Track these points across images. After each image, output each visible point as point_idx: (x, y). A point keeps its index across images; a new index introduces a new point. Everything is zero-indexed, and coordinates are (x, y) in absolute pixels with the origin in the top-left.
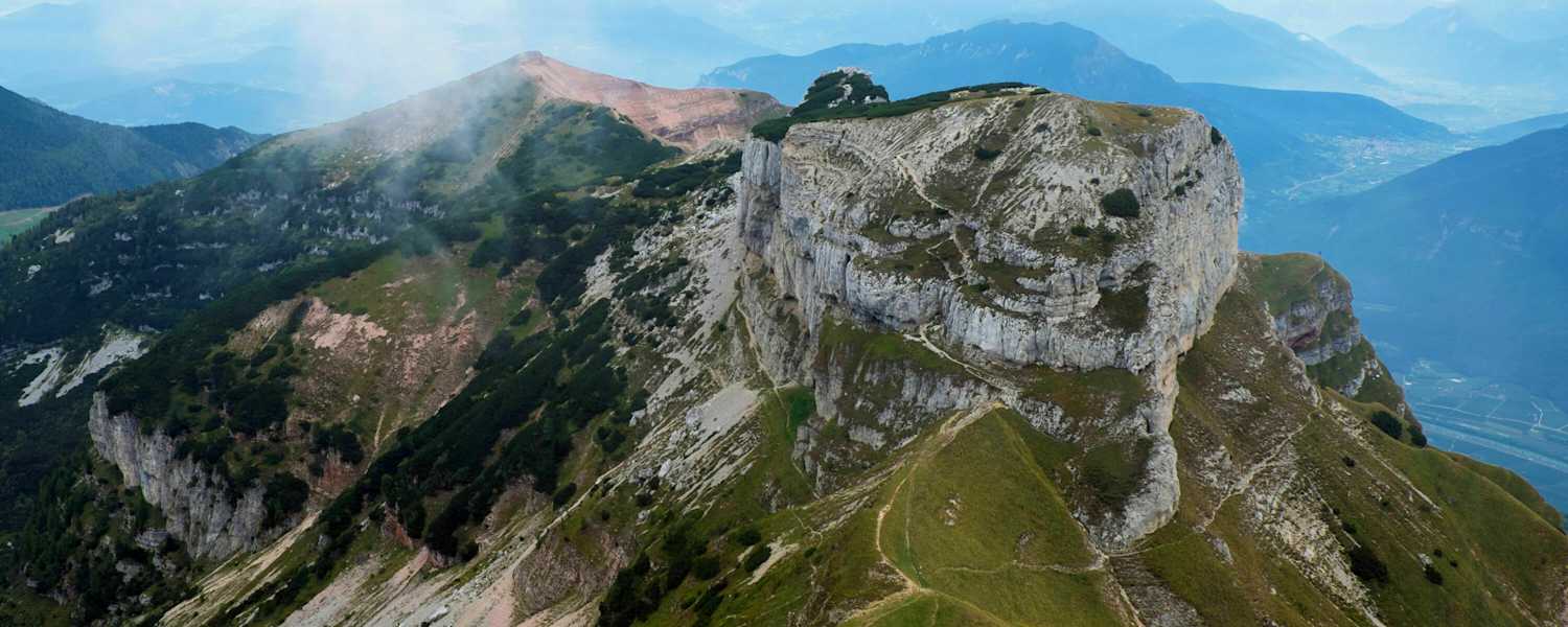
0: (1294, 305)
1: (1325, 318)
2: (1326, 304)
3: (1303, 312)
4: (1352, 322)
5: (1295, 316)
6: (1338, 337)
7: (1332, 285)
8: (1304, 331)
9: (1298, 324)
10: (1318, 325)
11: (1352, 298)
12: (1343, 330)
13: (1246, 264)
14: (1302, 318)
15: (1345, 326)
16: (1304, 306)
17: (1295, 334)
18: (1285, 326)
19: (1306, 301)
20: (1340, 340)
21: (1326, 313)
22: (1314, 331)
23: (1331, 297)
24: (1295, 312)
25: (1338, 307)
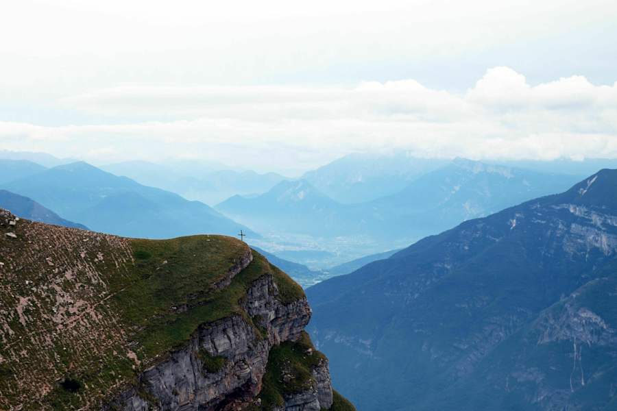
0: (203, 331)
1: (265, 356)
2: (265, 330)
3: (222, 344)
4: (315, 361)
5: (206, 353)
6: (295, 392)
7: (270, 293)
8: (230, 384)
9: (215, 371)
10: (255, 369)
11: (309, 315)
12: (300, 377)
13: (100, 256)
14: (225, 357)
15: (304, 369)
16: (224, 331)
17: (212, 394)
18: (190, 377)
19: (227, 322)
20: (299, 398)
21: (267, 347)
22: (249, 383)
23: (272, 316)
24: (208, 346)
25: (286, 334)
